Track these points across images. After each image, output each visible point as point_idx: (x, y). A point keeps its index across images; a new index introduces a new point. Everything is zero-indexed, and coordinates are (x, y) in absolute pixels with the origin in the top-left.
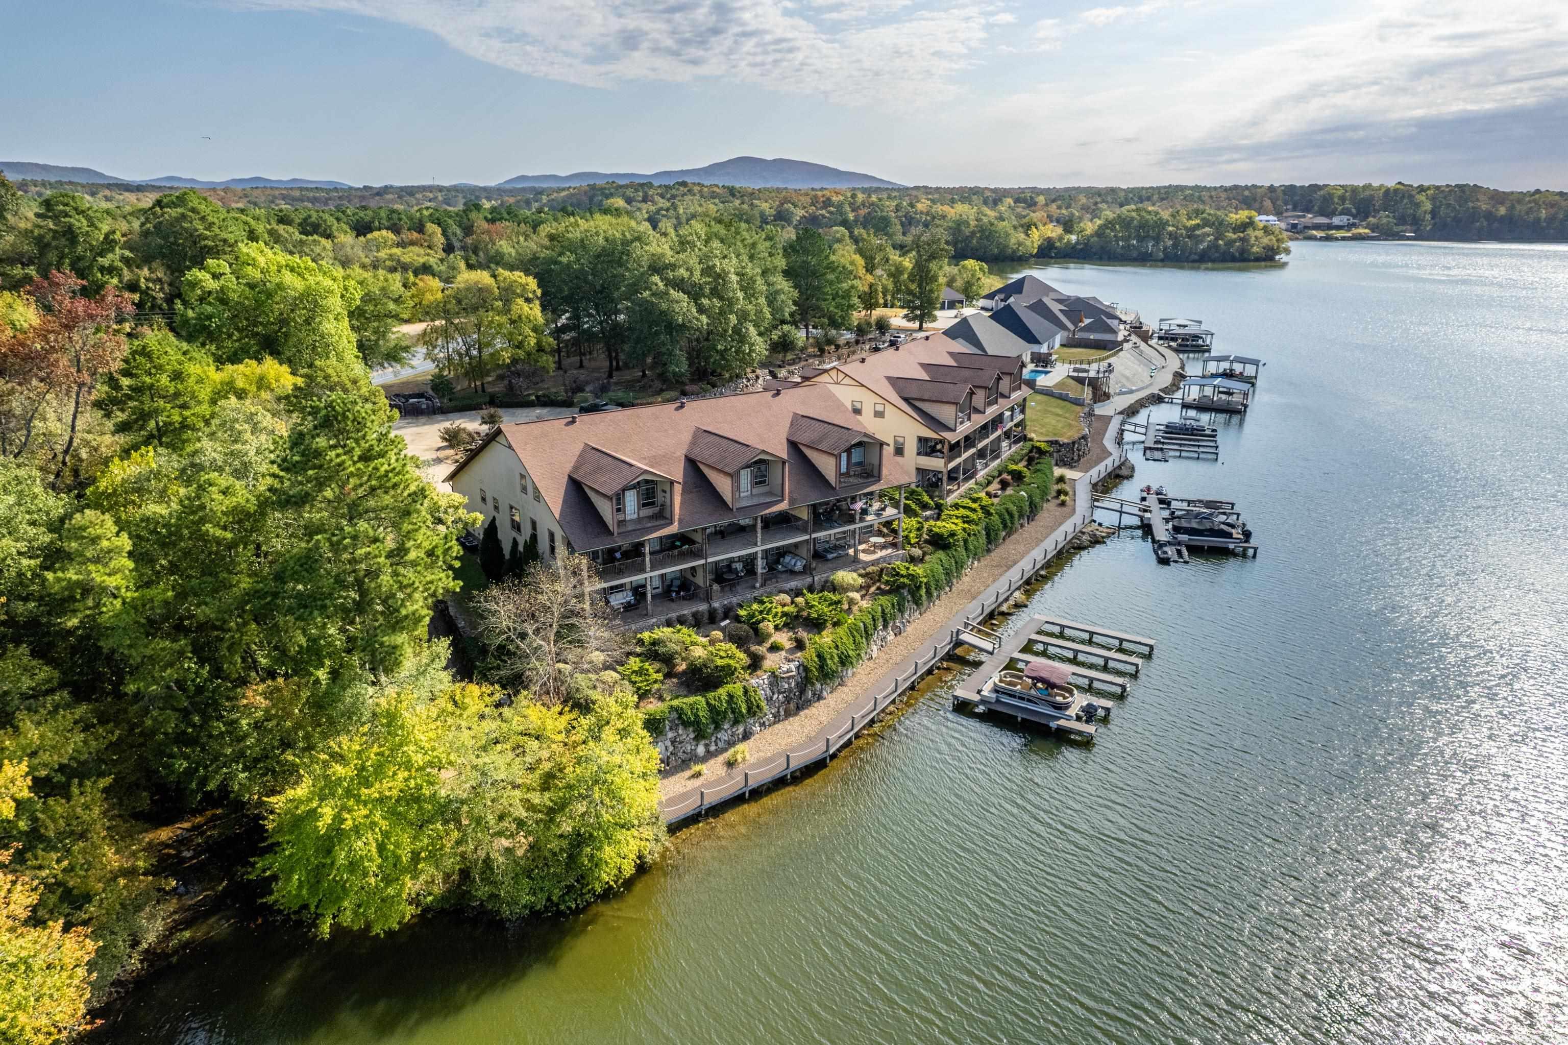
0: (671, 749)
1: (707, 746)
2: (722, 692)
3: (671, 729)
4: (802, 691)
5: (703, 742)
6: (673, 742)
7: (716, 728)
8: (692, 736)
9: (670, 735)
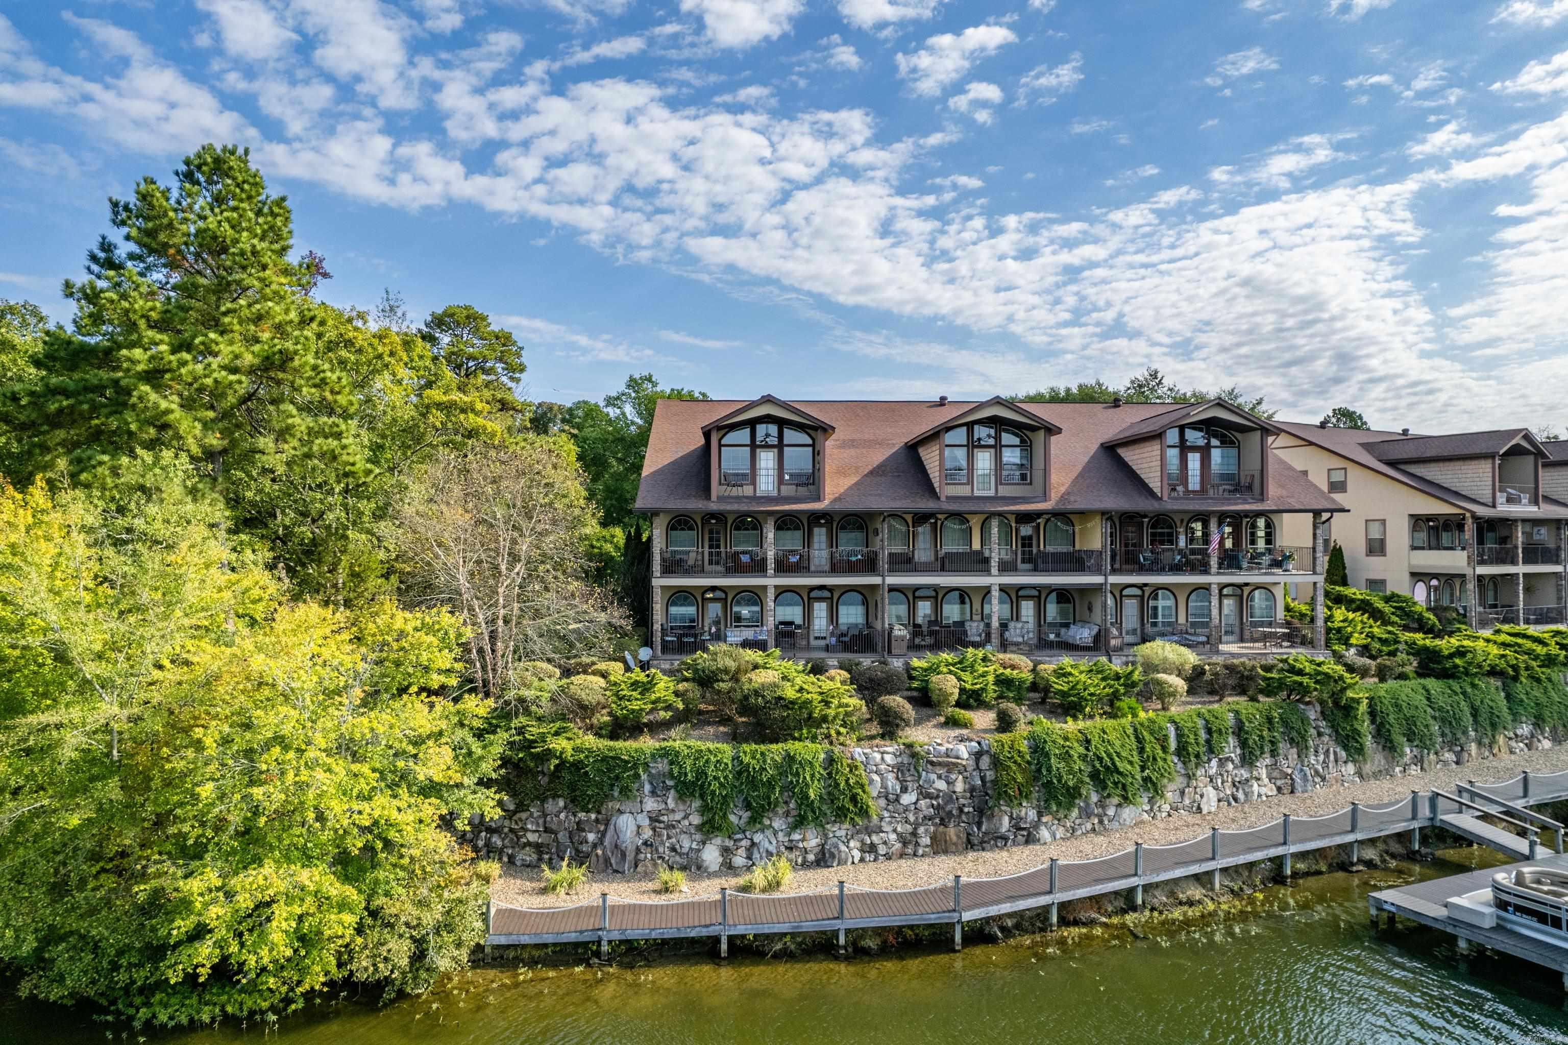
0: (647, 834)
1: (726, 851)
2: (776, 751)
3: (653, 793)
4: (982, 812)
5: (718, 841)
6: (654, 819)
7: (753, 820)
8: (696, 820)
9: (651, 804)
